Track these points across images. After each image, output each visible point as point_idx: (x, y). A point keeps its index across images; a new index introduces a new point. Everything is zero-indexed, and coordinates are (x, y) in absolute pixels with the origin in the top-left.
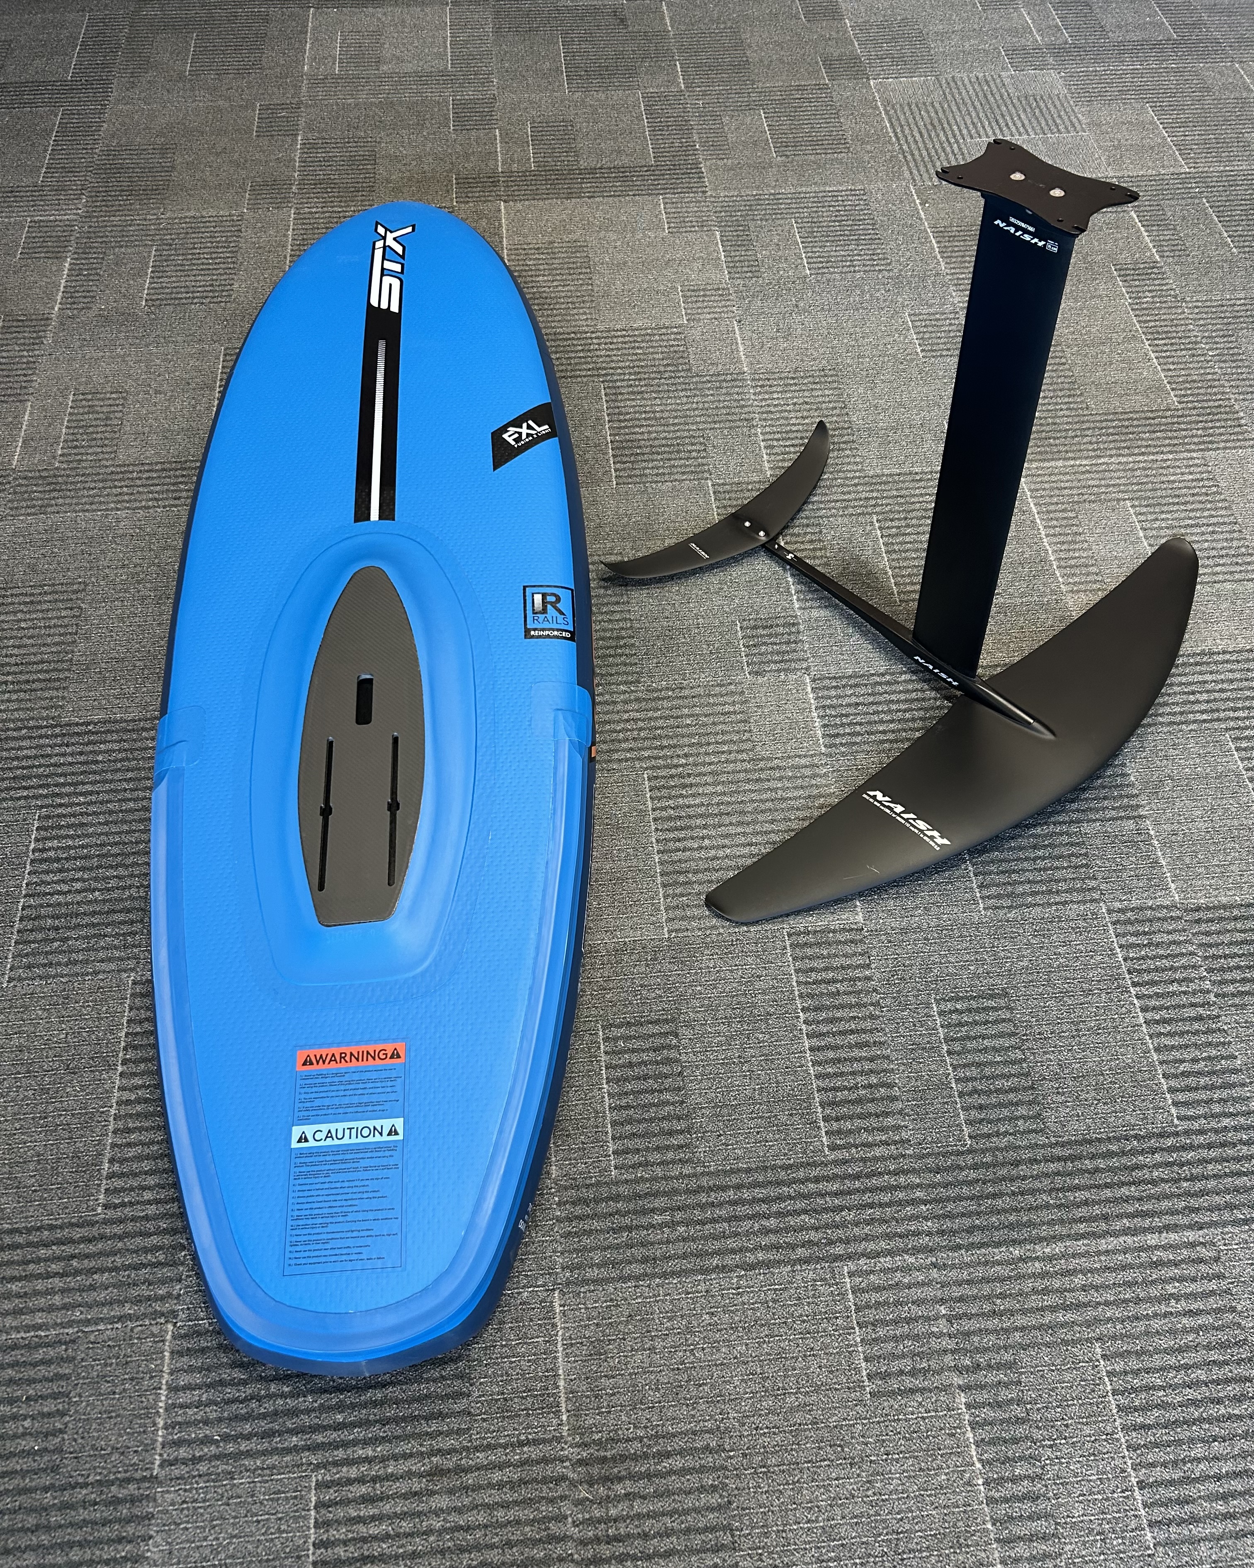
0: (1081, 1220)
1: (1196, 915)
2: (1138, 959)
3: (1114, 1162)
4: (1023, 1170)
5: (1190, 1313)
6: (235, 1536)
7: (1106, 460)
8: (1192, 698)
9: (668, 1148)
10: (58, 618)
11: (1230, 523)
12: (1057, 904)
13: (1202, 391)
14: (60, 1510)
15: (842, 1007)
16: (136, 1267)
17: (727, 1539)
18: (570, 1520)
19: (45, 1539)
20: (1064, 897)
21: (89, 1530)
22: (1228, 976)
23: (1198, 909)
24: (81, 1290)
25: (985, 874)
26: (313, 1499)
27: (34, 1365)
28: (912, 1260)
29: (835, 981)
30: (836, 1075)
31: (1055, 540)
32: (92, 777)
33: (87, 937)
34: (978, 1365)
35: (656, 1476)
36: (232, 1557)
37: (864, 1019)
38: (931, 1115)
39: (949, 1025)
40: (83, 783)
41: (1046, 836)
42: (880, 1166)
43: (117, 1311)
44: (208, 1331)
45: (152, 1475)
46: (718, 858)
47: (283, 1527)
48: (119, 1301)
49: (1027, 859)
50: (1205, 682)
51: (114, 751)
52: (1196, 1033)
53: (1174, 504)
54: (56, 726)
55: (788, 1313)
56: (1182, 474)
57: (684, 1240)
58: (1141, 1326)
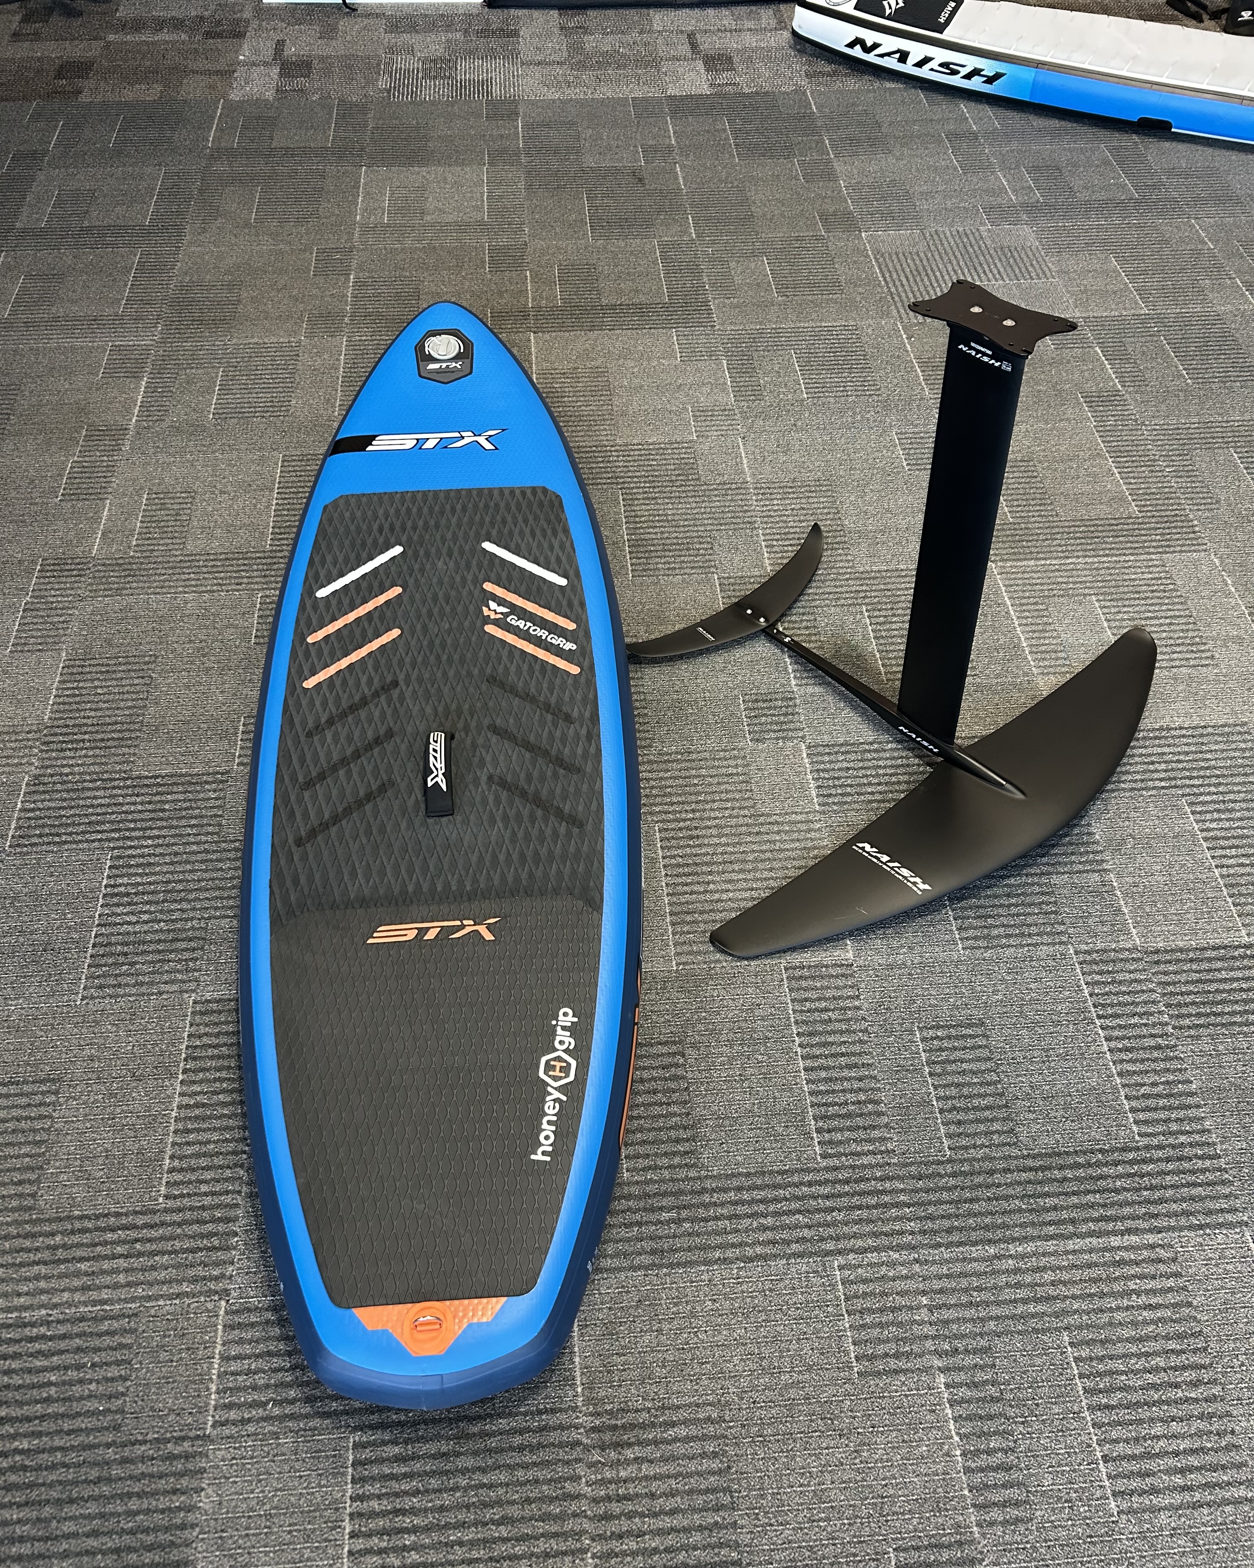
0: (1050, 1223)
1: (1156, 957)
2: (1103, 995)
3: (1081, 1173)
4: (997, 1178)
5: (1150, 1307)
6: (280, 1490)
7: (1073, 560)
8: (1151, 767)
9: (674, 1154)
10: (131, 685)
11: (1186, 616)
12: (1028, 945)
13: (1160, 502)
14: (120, 1463)
15: (834, 1032)
16: (193, 1251)
17: (726, 1499)
18: (584, 1480)
19: (106, 1489)
20: (1036, 939)
21: (147, 1482)
22: (1184, 1011)
23: (1157, 952)
24: (143, 1270)
25: (964, 918)
26: (351, 1457)
27: (100, 1335)
28: (897, 1256)
29: (827, 1010)
30: (827, 1092)
31: (1028, 629)
32: (159, 824)
33: (152, 962)
34: (957, 1350)
35: (662, 1442)
36: (276, 1508)
37: (854, 1043)
38: (914, 1129)
39: (930, 1051)
40: (152, 829)
41: (1019, 885)
42: (868, 1173)
43: (175, 1289)
44: (257, 1308)
45: (204, 1435)
46: (722, 901)
47: (322, 1483)
48: (177, 1281)
49: (1001, 906)
50: (1164, 754)
51: (180, 801)
52: (1155, 1060)
53: (1135, 599)
54: (127, 779)
55: (783, 1301)
56: (1143, 573)
57: (689, 1235)
58: (1105, 1318)
